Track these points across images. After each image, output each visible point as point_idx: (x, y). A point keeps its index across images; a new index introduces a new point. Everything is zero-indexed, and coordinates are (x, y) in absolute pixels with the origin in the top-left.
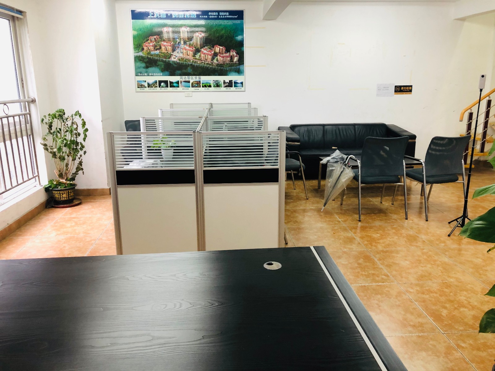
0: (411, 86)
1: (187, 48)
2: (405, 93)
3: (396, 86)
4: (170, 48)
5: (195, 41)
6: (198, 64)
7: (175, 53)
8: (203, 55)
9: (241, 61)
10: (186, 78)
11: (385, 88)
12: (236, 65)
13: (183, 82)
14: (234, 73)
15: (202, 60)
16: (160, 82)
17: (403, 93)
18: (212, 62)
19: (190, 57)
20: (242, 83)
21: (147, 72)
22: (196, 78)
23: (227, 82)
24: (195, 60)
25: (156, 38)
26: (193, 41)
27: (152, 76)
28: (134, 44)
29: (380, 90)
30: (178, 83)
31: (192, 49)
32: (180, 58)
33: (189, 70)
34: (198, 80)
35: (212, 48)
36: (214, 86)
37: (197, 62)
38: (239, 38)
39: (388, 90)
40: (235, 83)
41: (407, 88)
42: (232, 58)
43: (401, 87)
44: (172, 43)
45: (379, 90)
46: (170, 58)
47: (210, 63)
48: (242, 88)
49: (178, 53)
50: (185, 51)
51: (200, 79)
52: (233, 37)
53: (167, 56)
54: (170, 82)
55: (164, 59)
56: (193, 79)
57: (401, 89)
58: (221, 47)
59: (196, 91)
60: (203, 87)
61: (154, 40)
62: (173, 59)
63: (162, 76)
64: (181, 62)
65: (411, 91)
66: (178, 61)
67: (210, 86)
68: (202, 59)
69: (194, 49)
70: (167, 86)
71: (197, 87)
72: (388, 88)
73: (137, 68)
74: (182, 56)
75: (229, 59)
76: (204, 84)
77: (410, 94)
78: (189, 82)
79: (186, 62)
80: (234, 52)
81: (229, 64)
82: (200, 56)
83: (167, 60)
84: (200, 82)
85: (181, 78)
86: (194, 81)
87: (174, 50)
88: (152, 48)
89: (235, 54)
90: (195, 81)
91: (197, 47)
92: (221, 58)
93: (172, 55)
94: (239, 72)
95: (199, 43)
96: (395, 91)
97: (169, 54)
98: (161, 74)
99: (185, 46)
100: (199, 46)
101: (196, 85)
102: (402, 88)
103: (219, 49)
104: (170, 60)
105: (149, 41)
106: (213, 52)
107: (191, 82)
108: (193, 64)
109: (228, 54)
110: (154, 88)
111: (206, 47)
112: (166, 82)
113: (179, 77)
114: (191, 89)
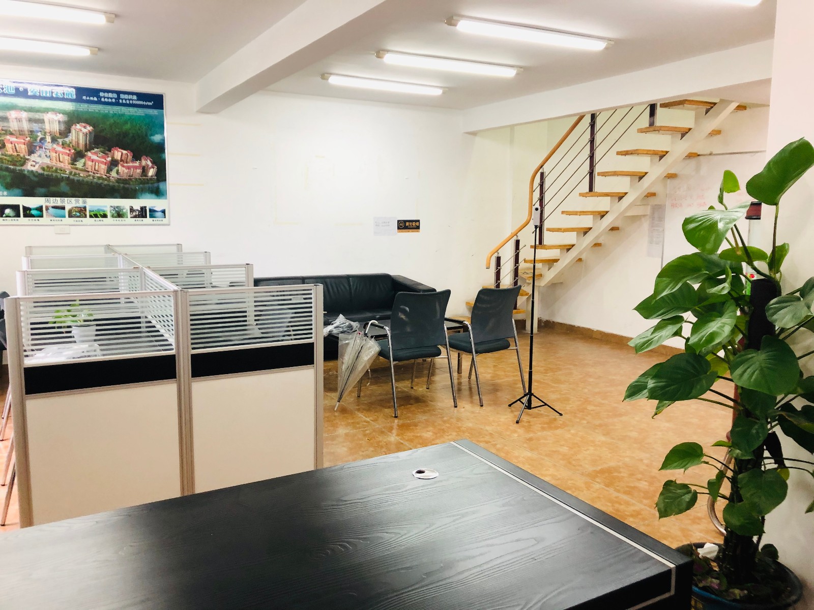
0: (418, 221)
1: (59, 149)
2: (411, 230)
3: (398, 221)
4: (23, 149)
5: (74, 138)
6: (81, 178)
7: (34, 157)
8: (90, 163)
9: (161, 175)
10: (58, 201)
11: (385, 222)
12: (152, 182)
13: (50, 209)
14: (148, 195)
15: (89, 172)
16: (4, 207)
17: (409, 230)
18: (108, 175)
19: (65, 166)
20: (164, 212)
22: (77, 202)
23: (138, 210)
24: (74, 171)
26: (70, 138)
29: (378, 226)
30: (40, 209)
31: (68, 152)
32: (45, 166)
34: (80, 205)
35: (107, 152)
36: (113, 216)
37: (79, 174)
38: (157, 138)
39: (389, 225)
40: (152, 211)
41: (414, 224)
42: (144, 170)
43: (405, 221)
44: (28, 138)
45: (376, 225)
46: (23, 164)
47: (104, 177)
48: (164, 219)
49: (40, 156)
50: (54, 154)
51: (84, 202)
52: (146, 135)
53: (17, 161)
54: (24, 208)
55: (12, 167)
56: (70, 203)
57: (405, 224)
58: (125, 152)
59: (78, 223)
60: (91, 216)
62: (29, 167)
63: (7, 196)
64: (46, 173)
65: (418, 228)
66: (41, 171)
67: (105, 216)
68: (90, 170)
69: (73, 151)
70: (18, 215)
71: (77, 217)
72: (389, 222)
74: (49, 162)
75: (139, 171)
76: (93, 213)
77: (418, 231)
78: (63, 208)
79: (57, 174)
80: (148, 160)
81: (140, 179)
82: (84, 163)
83: (18, 168)
84: (85, 208)
85: (47, 201)
86: (73, 208)
87: (31, 152)
89: (150, 164)
90: (76, 207)
91: (78, 149)
92: (124, 169)
93: (28, 159)
94: (158, 193)
95: (82, 141)
96: (399, 228)
97: (21, 158)
98: (5, 193)
99: (55, 146)
100: (81, 147)
101: (78, 214)
102: (407, 224)
103: (120, 153)
104: (23, 168)
106: (109, 159)
107: (67, 208)
108: (71, 177)
109: (137, 164)
111: (96, 150)
112: (15, 208)
113: (43, 199)
114: (67, 220)
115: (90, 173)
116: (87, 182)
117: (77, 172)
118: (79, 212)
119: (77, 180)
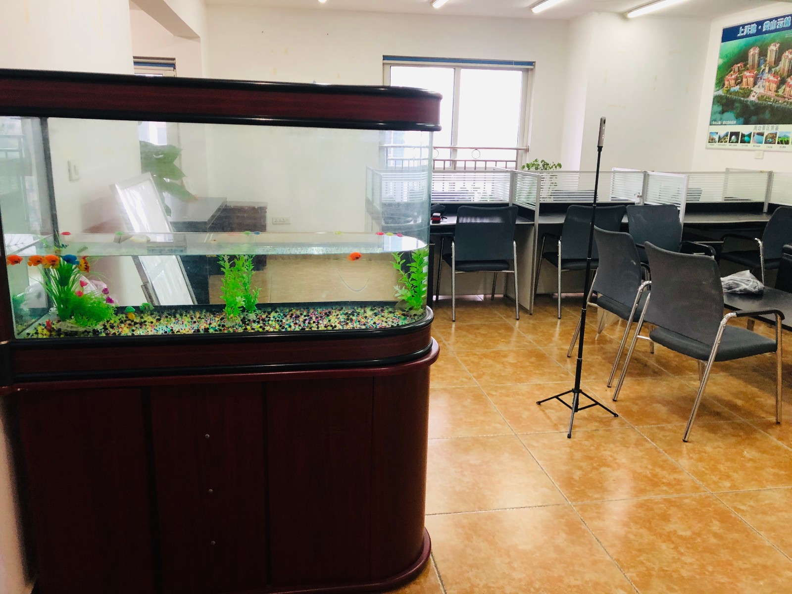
1: (772, 78)
4: (751, 80)
5: (782, 66)
6: (779, 105)
7: (756, 89)
8: (788, 89)
10: (760, 128)
13: (756, 135)
15: (785, 98)
16: (732, 134)
19: (772, 94)
21: (721, 119)
22: (773, 128)
24: (776, 98)
25: (741, 66)
26: (780, 66)
27: (725, 125)
28: (717, 79)
30: (749, 136)
31: (776, 80)
32: (760, 96)
33: (767, 115)
34: (774, 131)
37: (779, 101)
44: (756, 71)
46: (748, 96)
49: (759, 87)
50: (767, 84)
51: (777, 129)
53: (746, 93)
54: (742, 134)
55: (742, 99)
56: (768, 129)
59: (769, 149)
60: (778, 143)
61: (736, 69)
62: (752, 98)
63: (735, 124)
64: (760, 102)
66: (757, 101)
67: (788, 142)
68: (786, 96)
69: (779, 79)
70: (737, 142)
71: (770, 143)
73: (713, 113)
74: (763, 92)
76: (780, 139)
78: (763, 135)
79: (766, 102)
82: (784, 89)
83: (745, 99)
84: (776, 134)
85: (755, 128)
86: (768, 134)
87: (755, 84)
88: (733, 82)
90: (770, 134)
91: (783, 76)
93: (752, 91)
95: (786, 69)
97: (749, 90)
98: (735, 122)
99: (769, 75)
100: (785, 74)
101: (771, 140)
104: (748, 99)
105: (732, 72)
107: (765, 135)
108: (774, 104)
110: (723, 143)
112: (736, 134)
113: (753, 126)
114: (764, 146)
115: (787, 99)
116: (783, 108)
117: (778, 99)
118: (772, 138)
119: (777, 107)
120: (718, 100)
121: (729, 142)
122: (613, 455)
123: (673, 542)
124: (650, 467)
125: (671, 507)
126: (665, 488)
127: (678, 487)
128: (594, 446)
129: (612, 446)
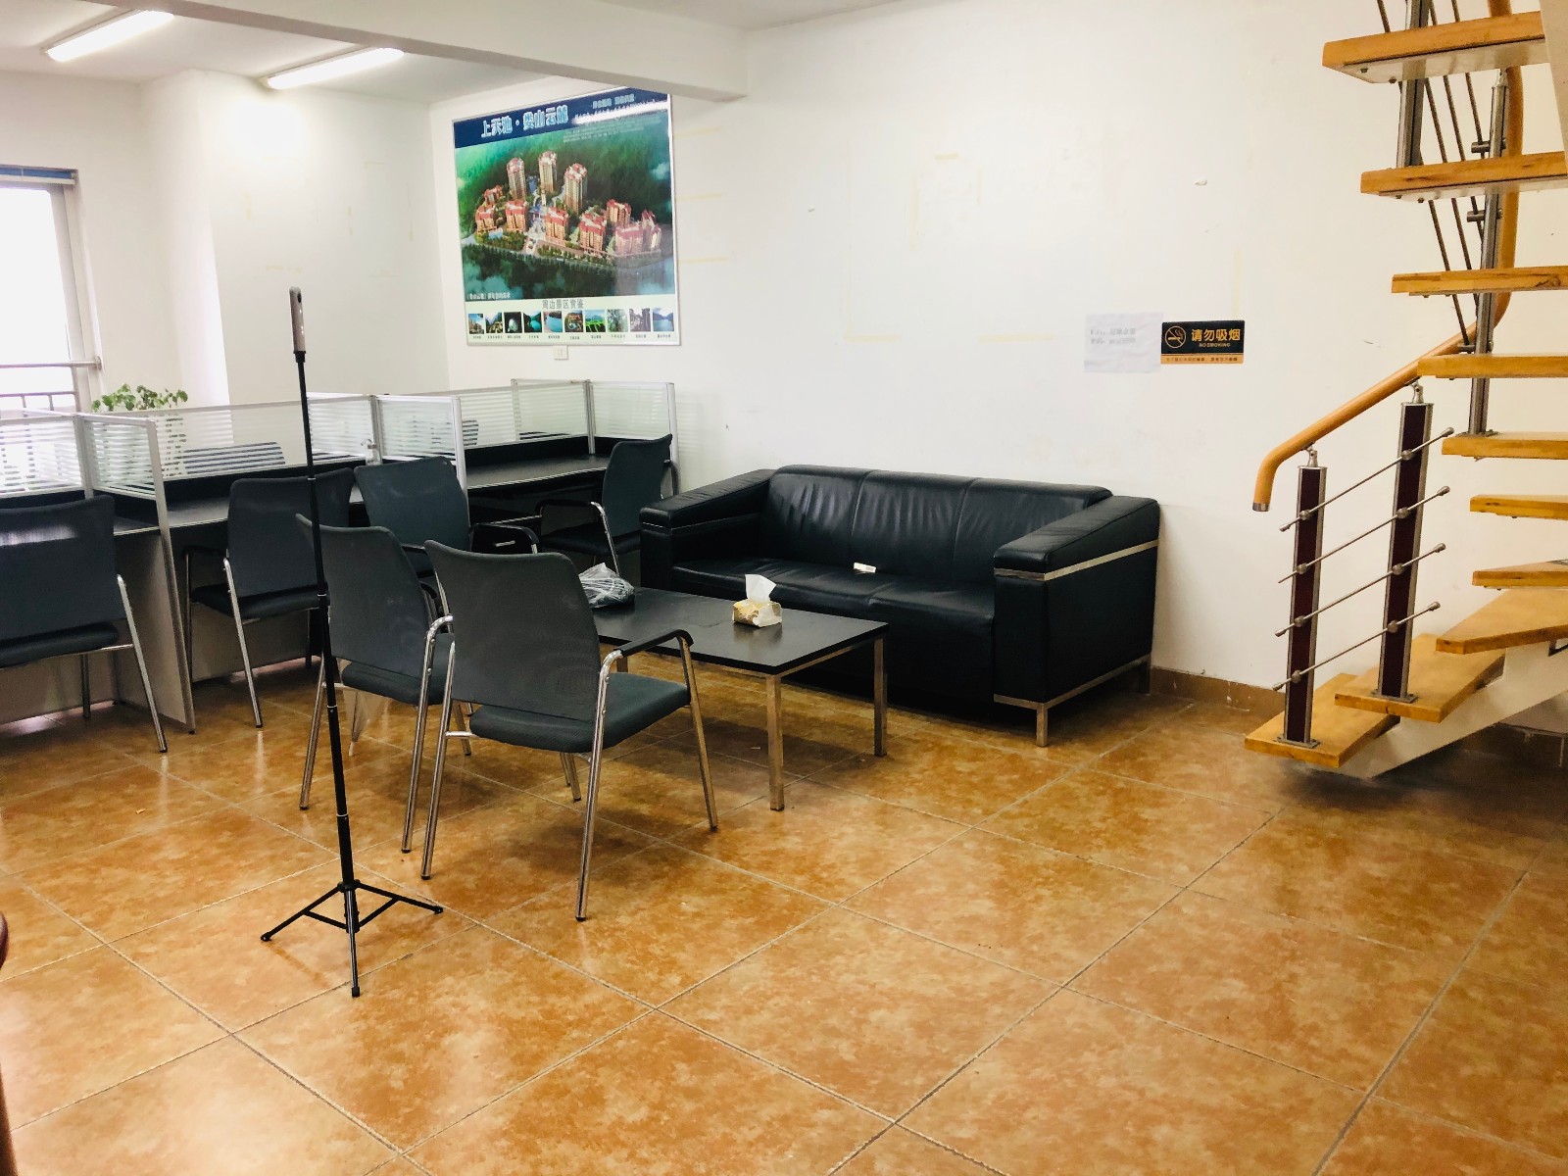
0: (1239, 325)
1: (554, 214)
2: (1208, 356)
3: (1166, 326)
4: (521, 218)
5: (567, 194)
6: (576, 263)
7: (531, 234)
8: (584, 234)
9: (667, 249)
10: (554, 304)
11: (1119, 332)
12: (656, 259)
13: (548, 317)
14: (651, 287)
15: (582, 249)
16: (508, 316)
17: (1203, 356)
18: (604, 252)
19: (560, 243)
20: (671, 317)
21: (483, 290)
22: (573, 303)
23: (639, 316)
24: (569, 250)
25: (498, 192)
26: (564, 193)
27: (492, 299)
28: (461, 215)
29: (1100, 341)
30: (538, 318)
31: (562, 218)
32: (541, 247)
33: (560, 281)
34: (576, 309)
35: (602, 211)
36: (611, 330)
37: (574, 256)
38: (659, 172)
39: (1133, 340)
40: (657, 317)
41: (1221, 335)
42: (646, 240)
44: (526, 203)
45: (1093, 341)
46: (521, 248)
47: (600, 257)
48: (671, 333)
49: (536, 230)
50: (549, 225)
51: (581, 305)
52: (647, 168)
53: (516, 242)
54: (525, 316)
55: (512, 252)
56: (567, 306)
58: (622, 206)
59: (576, 341)
60: (588, 331)
61: (492, 198)
62: (529, 251)
63: (510, 299)
64: (542, 258)
65: (1237, 347)
66: (538, 256)
67: (602, 329)
68: (584, 246)
69: (567, 216)
70: (520, 331)
71: (574, 331)
72: (1133, 331)
73: (467, 279)
74: (545, 240)
75: (639, 240)
76: (589, 323)
77: (1236, 360)
78: (559, 316)
79: (553, 258)
80: (650, 218)
81: (641, 256)
82: (579, 235)
83: (518, 253)
84: (581, 314)
85: (545, 305)
86: (569, 315)
87: (529, 225)
88: (490, 221)
89: (651, 223)
90: (572, 314)
91: (572, 211)
92: (621, 238)
93: (525, 237)
94: (663, 281)
95: (575, 199)
96: (1166, 350)
97: (520, 236)
98: (508, 295)
99: (550, 210)
100: (576, 208)
101: (575, 326)
102: (1197, 335)
103: (616, 210)
104: (522, 252)
105: (485, 204)
106: (605, 223)
107: (564, 316)
108: (567, 261)
109: (636, 227)
110: (496, 334)
111: (591, 209)
112: (516, 316)
113: (540, 301)
114: (565, 336)
115: (586, 252)
116: (582, 268)
117: (572, 251)
118: (576, 322)
119: (573, 266)
120: (470, 254)
121: (506, 332)
122: (457, 1000)
123: (624, 1145)
124: (535, 999)
125: (599, 1070)
126: (575, 1034)
127: (598, 1021)
128: (413, 996)
129: (449, 980)
